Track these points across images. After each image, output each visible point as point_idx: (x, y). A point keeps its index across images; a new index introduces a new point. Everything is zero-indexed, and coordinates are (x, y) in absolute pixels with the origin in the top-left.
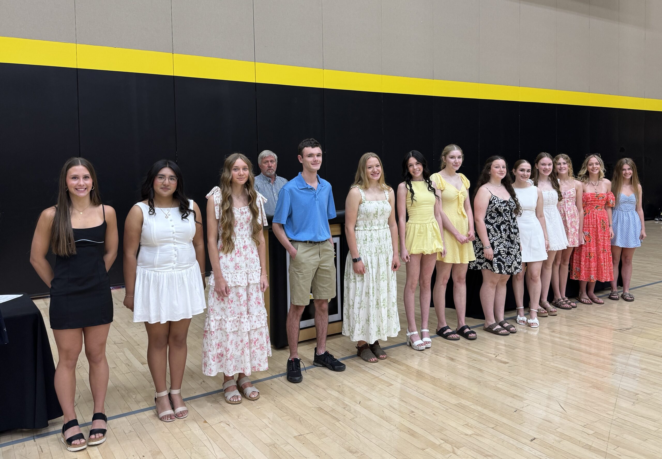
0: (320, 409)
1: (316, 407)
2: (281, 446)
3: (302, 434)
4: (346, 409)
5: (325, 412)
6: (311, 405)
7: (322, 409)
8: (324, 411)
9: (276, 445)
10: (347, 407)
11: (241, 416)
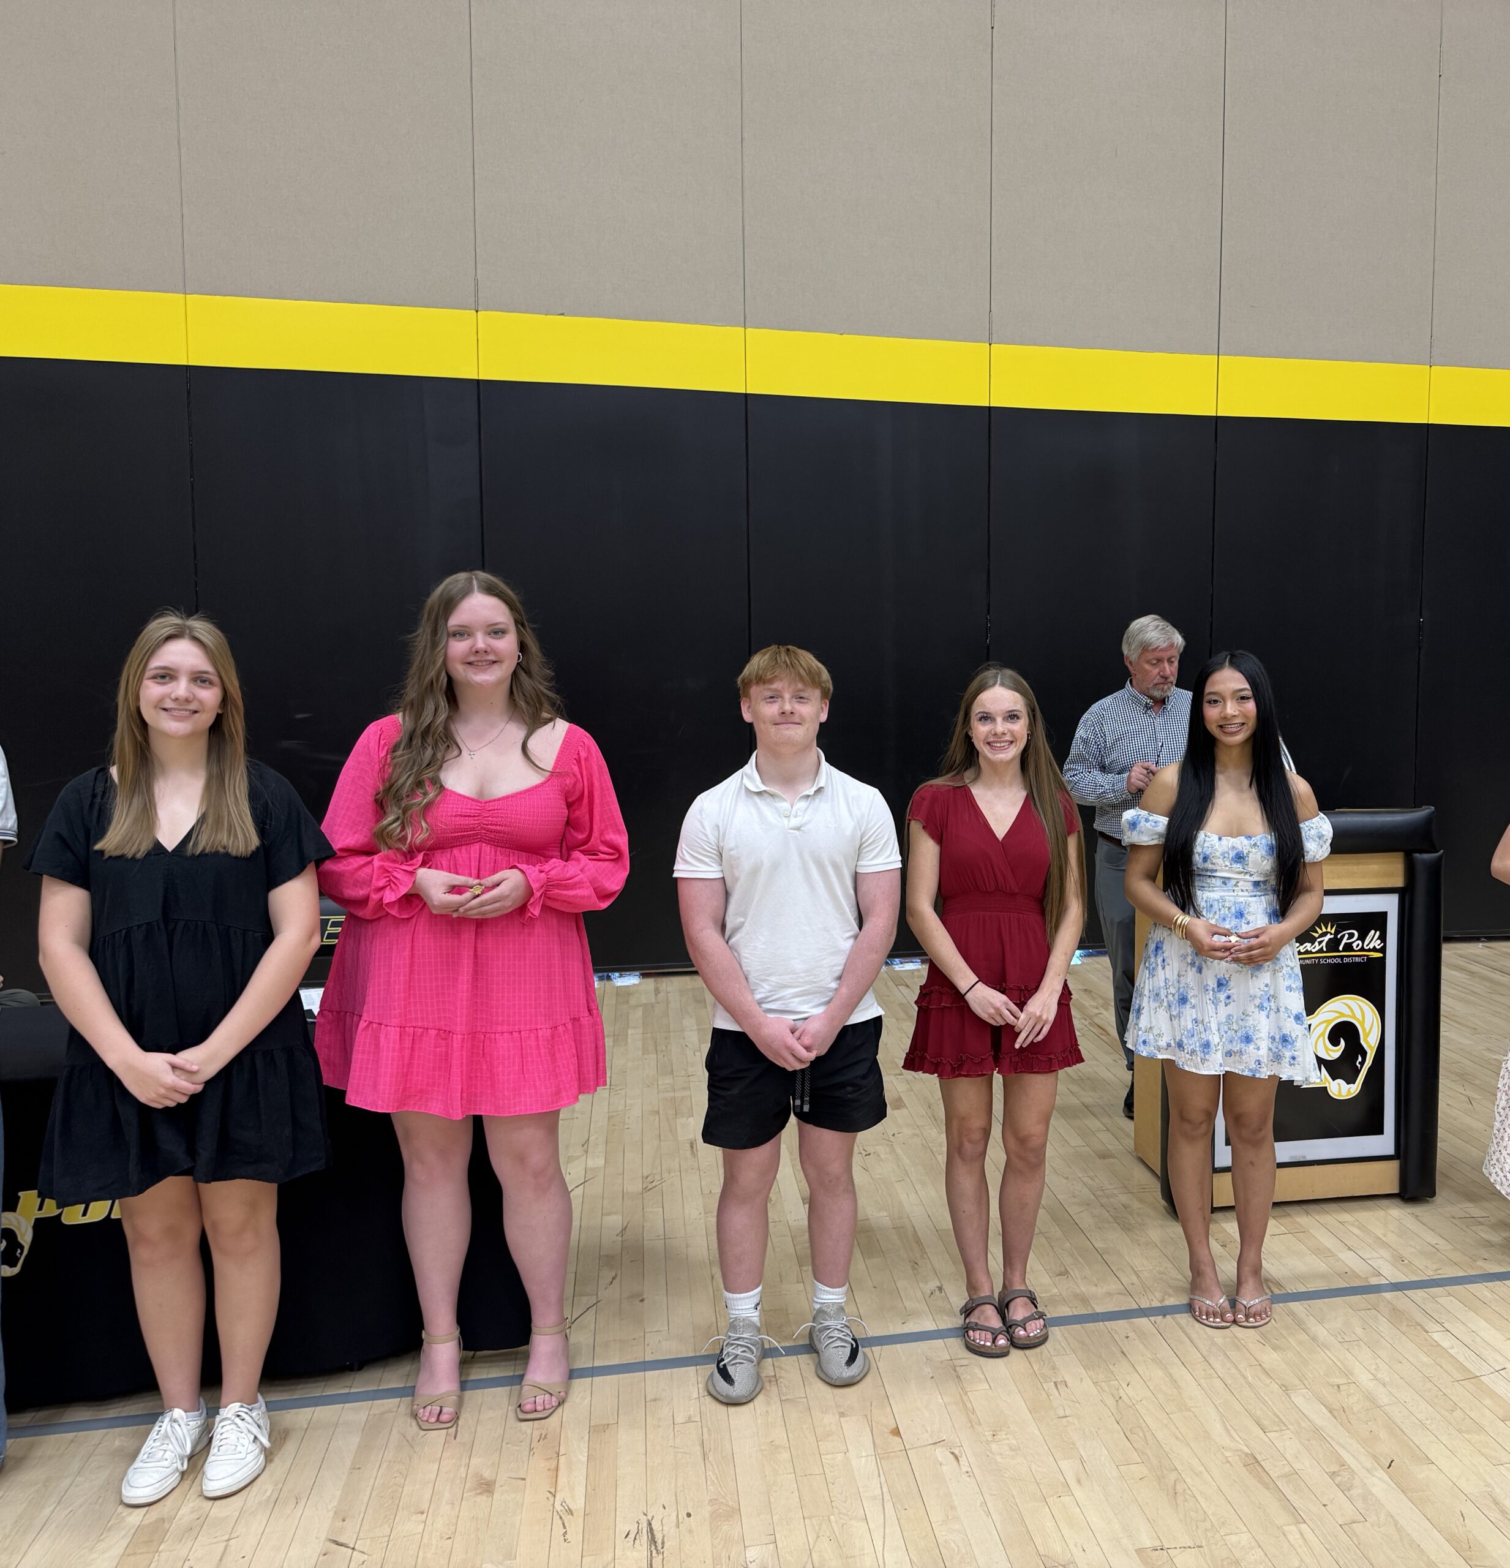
11: (1002, 1435)
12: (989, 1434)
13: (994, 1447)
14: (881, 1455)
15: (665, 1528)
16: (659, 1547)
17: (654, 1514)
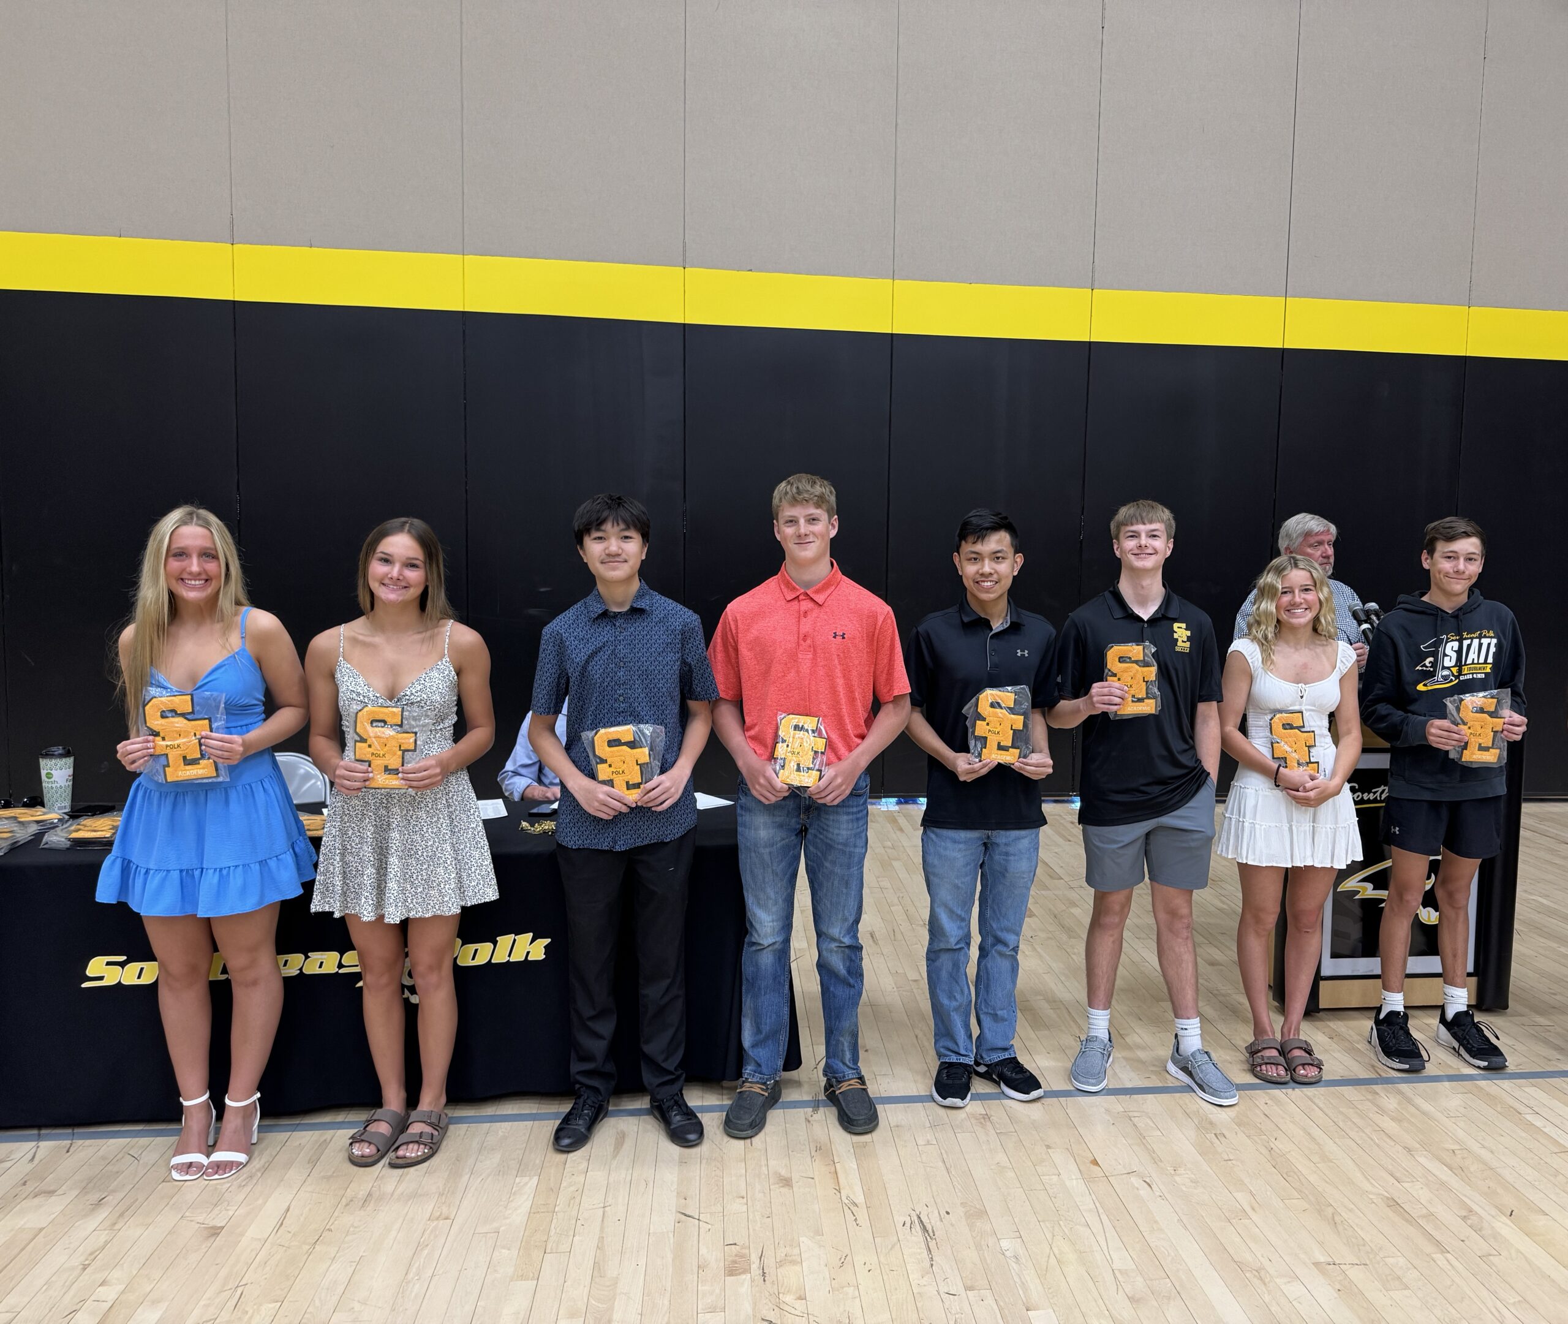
0: (1393, 1204)
1: (1383, 1195)
2: (1278, 1280)
3: (1337, 1262)
4: (1469, 1222)
5: (1407, 1216)
6: (1367, 1186)
7: (1398, 1204)
8: (1401, 1210)
9: (1262, 1273)
10: (1472, 1217)
11: (1181, 1171)
12: (1171, 1170)
13: (1177, 1178)
14: (1088, 1180)
15: (933, 1222)
16: (931, 1234)
17: (920, 1210)
